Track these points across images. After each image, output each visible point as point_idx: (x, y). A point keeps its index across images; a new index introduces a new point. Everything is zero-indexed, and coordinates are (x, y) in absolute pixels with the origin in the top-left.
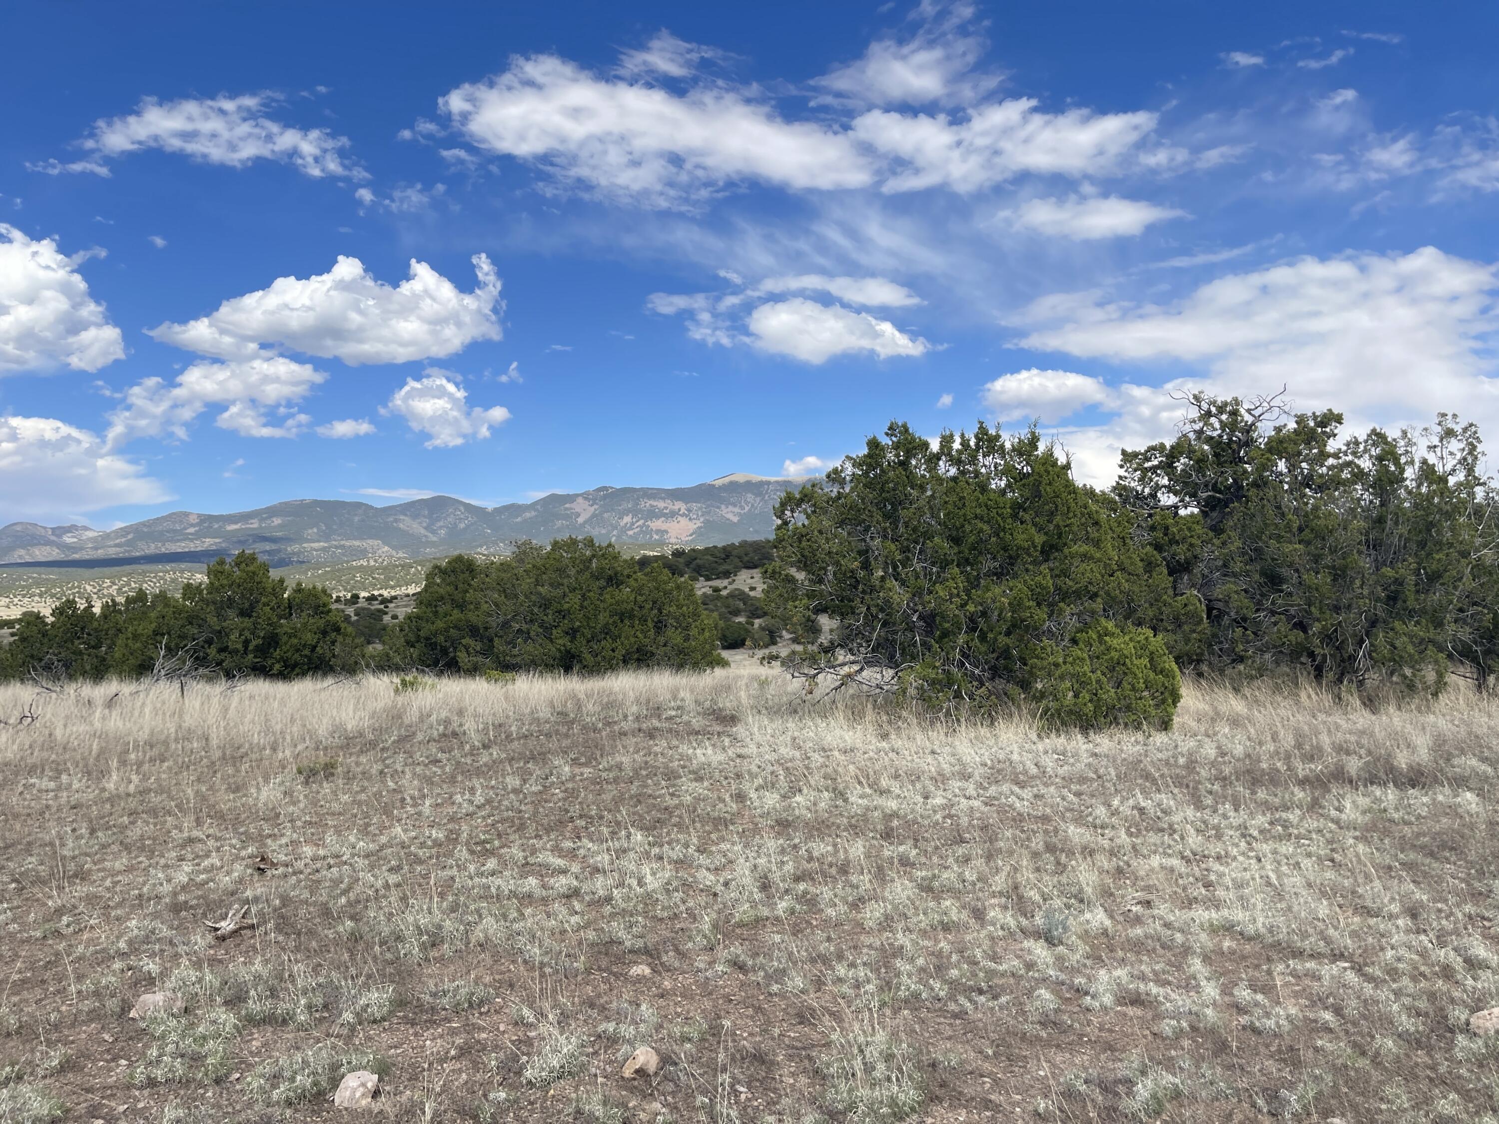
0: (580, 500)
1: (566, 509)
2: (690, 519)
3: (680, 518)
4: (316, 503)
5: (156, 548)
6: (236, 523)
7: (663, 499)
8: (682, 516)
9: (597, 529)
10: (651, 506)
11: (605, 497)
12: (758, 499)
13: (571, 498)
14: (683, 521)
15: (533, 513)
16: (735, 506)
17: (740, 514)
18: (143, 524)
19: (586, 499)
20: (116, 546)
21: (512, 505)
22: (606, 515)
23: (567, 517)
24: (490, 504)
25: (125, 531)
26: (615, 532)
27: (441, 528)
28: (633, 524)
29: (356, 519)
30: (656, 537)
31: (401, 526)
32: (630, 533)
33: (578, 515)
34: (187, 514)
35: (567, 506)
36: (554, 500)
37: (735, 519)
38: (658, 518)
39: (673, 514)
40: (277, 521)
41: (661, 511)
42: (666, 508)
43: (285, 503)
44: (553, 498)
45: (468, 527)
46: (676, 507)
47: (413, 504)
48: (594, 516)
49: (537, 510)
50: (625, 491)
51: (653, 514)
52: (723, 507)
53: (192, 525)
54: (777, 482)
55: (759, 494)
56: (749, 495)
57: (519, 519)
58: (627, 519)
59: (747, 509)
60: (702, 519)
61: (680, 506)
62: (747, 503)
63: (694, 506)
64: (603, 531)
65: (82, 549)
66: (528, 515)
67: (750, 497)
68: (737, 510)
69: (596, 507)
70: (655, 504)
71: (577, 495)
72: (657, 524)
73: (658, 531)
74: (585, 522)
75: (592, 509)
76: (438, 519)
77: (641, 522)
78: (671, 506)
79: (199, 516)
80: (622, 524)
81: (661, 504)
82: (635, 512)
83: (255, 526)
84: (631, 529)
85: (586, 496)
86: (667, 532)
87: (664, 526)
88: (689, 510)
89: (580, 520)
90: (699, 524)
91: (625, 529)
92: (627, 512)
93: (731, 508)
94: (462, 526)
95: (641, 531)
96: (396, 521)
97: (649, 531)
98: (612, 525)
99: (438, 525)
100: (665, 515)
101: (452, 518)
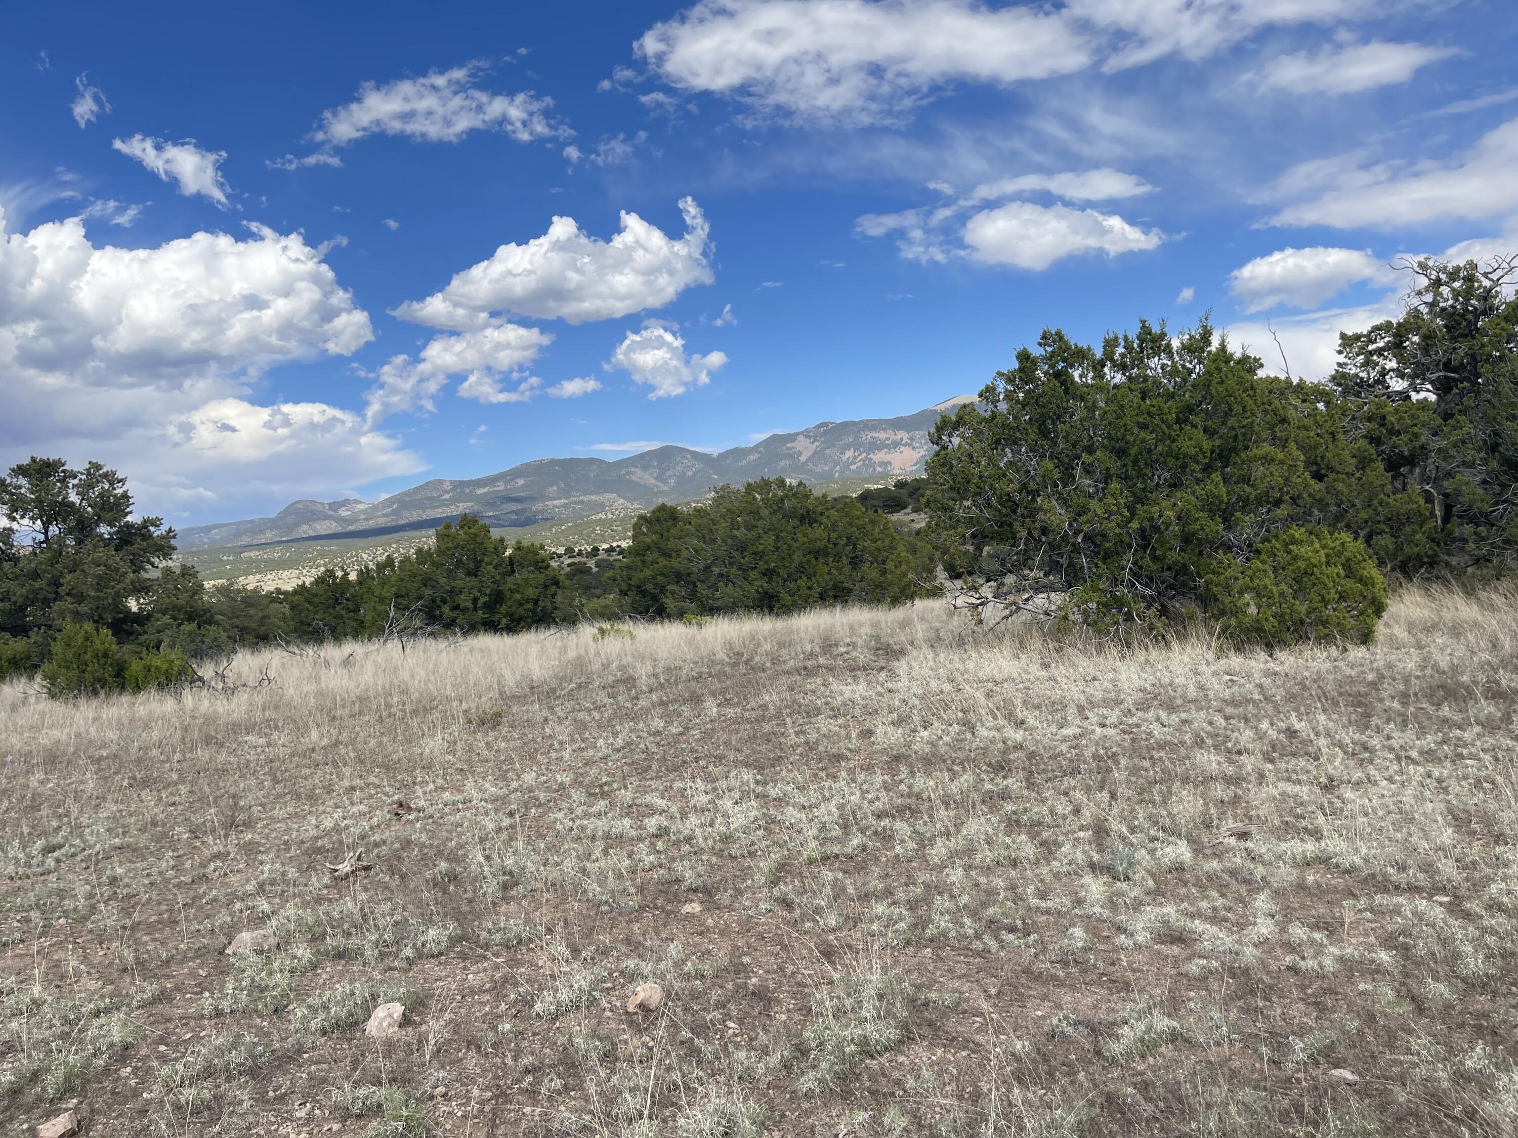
0: (801, 438)
1: (788, 449)
2: (913, 448)
3: (902, 448)
4: (553, 462)
5: (418, 515)
6: (483, 486)
7: (885, 430)
8: (905, 445)
9: (820, 466)
10: (873, 438)
11: (825, 433)
13: (792, 437)
14: (907, 451)
15: (756, 456)
18: (405, 494)
19: (807, 436)
20: (384, 516)
21: (736, 450)
22: (828, 451)
23: (790, 456)
24: (714, 449)
25: (390, 502)
26: (838, 468)
27: (671, 477)
28: (855, 458)
29: (592, 474)
30: (879, 469)
31: (634, 478)
32: (853, 467)
33: (800, 453)
34: (441, 482)
35: (789, 445)
36: (776, 439)
38: (880, 449)
39: (896, 445)
40: (521, 482)
41: (883, 442)
42: (888, 439)
43: (526, 464)
44: (775, 438)
45: (695, 474)
46: (898, 437)
47: (642, 456)
48: (815, 453)
49: (760, 452)
50: (845, 424)
51: (875, 446)
53: (447, 492)
57: (744, 463)
58: (849, 454)
60: (926, 448)
61: (902, 435)
63: (917, 434)
64: (826, 468)
65: (356, 521)
66: (752, 458)
69: (817, 444)
70: (876, 435)
71: (797, 434)
72: (880, 456)
73: (881, 463)
74: (807, 460)
75: (814, 446)
76: (666, 469)
77: (863, 456)
78: (893, 437)
79: (452, 482)
80: (844, 458)
81: (882, 435)
82: (857, 446)
83: (502, 488)
84: (853, 463)
85: (806, 434)
86: (890, 463)
87: (887, 458)
88: (912, 439)
89: (803, 459)
90: (923, 453)
91: (847, 464)
92: (847, 447)
94: (690, 473)
95: (864, 465)
96: (628, 473)
97: (871, 464)
98: (834, 461)
99: (668, 474)
100: (887, 446)
101: (679, 468)
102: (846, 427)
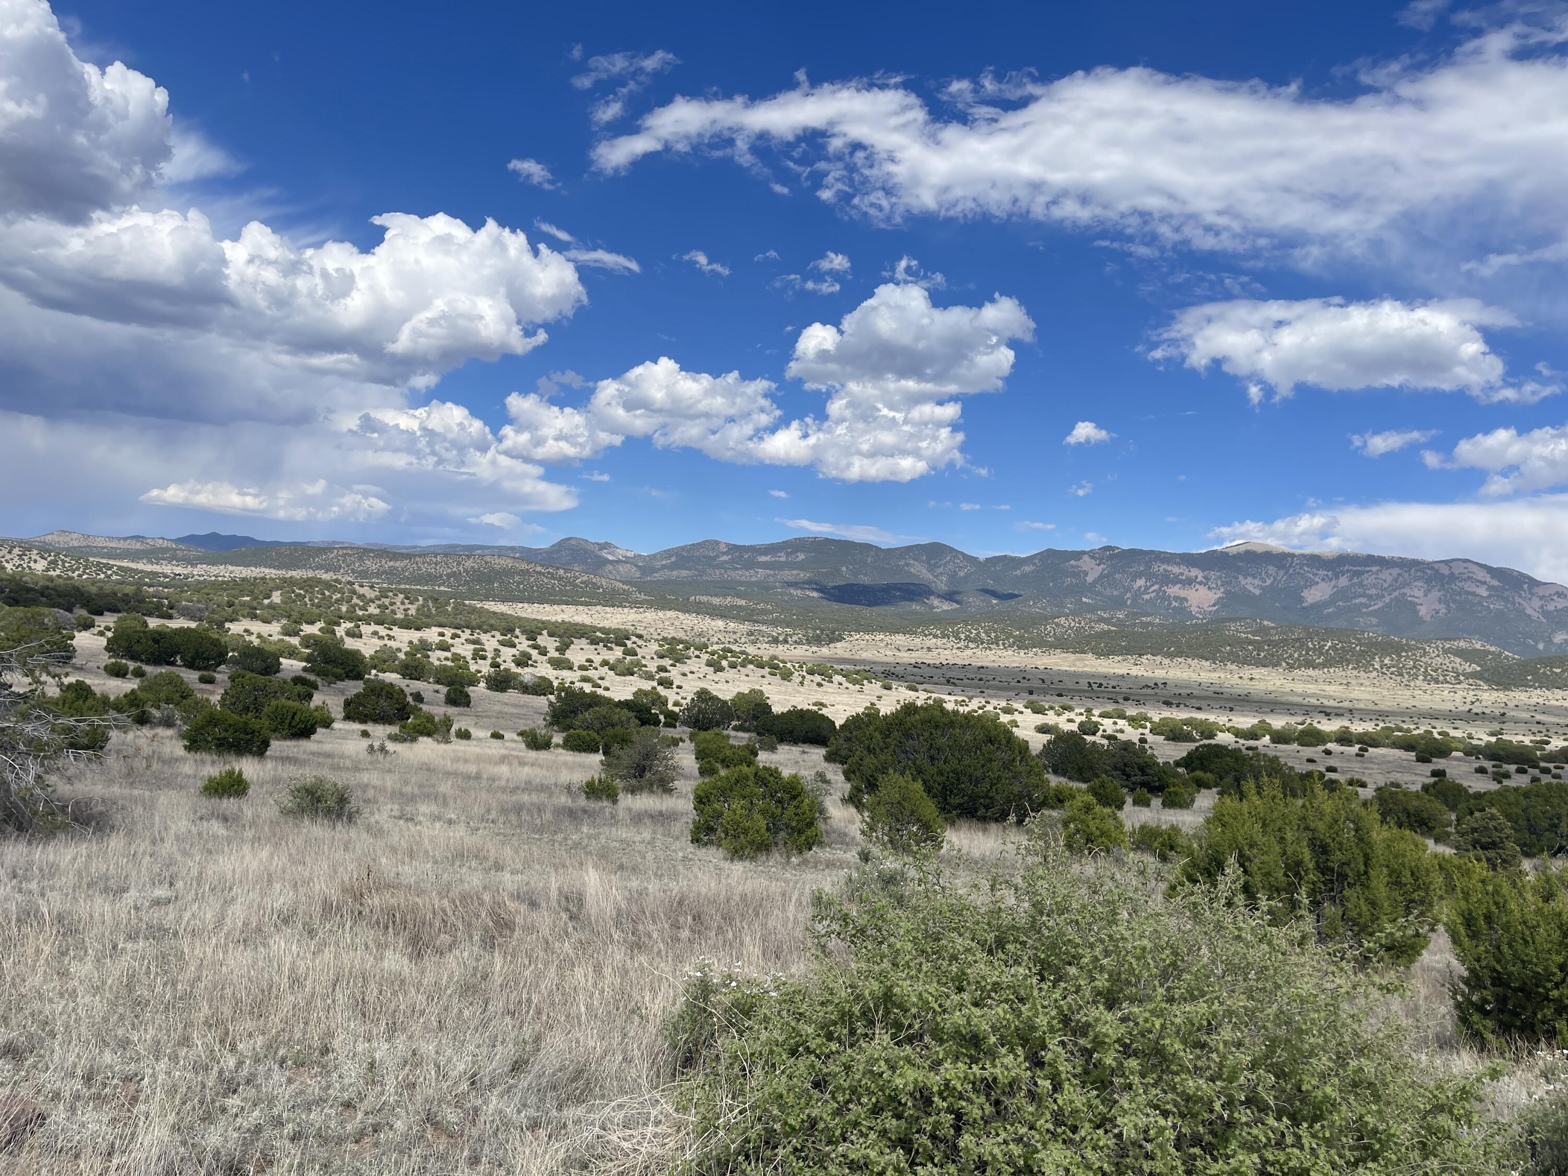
0: (1086, 558)
1: (1073, 566)
2: (1210, 588)
3: (1198, 586)
4: (829, 541)
6: (765, 554)
7: (1178, 564)
8: (1200, 583)
9: (1108, 590)
10: (1166, 571)
11: (1112, 557)
12: (1281, 573)
13: (1078, 555)
14: (1203, 590)
15: (1032, 567)
16: (1254, 577)
17: (1261, 588)
18: (683, 548)
19: (1092, 557)
20: (664, 567)
21: (1005, 557)
22: (1118, 576)
23: (1074, 575)
24: (983, 554)
25: (668, 553)
26: (1129, 595)
27: (941, 574)
28: (1147, 588)
30: (1174, 604)
31: (912, 570)
32: (1146, 597)
33: (1086, 574)
34: (717, 543)
35: (1072, 562)
37: (1257, 592)
38: (1174, 584)
39: (1189, 582)
40: (801, 556)
41: (1176, 577)
42: (1182, 574)
43: (800, 539)
44: (1050, 553)
45: (967, 576)
46: (1193, 574)
47: (910, 549)
48: (1101, 577)
49: (1034, 564)
50: (1133, 553)
51: (1168, 580)
52: (1241, 577)
53: (724, 554)
54: (1303, 556)
55: (1280, 567)
56: (1270, 567)
57: (1018, 572)
58: (1141, 582)
59: (1268, 582)
60: (1222, 590)
61: (1194, 572)
62: (1269, 576)
63: (1213, 574)
64: (1116, 593)
66: (1028, 569)
67: (1272, 569)
68: (1257, 582)
69: (1102, 566)
70: (1169, 568)
71: (1084, 553)
72: (1174, 590)
73: (1176, 598)
74: (1095, 581)
75: (1101, 568)
76: (936, 566)
77: (1156, 587)
78: (1186, 573)
79: (727, 545)
80: (1135, 586)
81: (1176, 570)
82: (1149, 576)
83: (783, 559)
85: (1092, 554)
86: (1187, 600)
87: (1183, 593)
88: (1207, 578)
89: (1090, 579)
90: (1219, 595)
91: (1138, 594)
92: (1136, 576)
93: (1249, 579)
94: (962, 574)
95: (1157, 596)
97: (1165, 597)
98: (1124, 587)
99: (939, 570)
100: (1181, 582)
101: (950, 566)
102: (1134, 555)
